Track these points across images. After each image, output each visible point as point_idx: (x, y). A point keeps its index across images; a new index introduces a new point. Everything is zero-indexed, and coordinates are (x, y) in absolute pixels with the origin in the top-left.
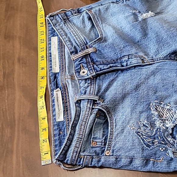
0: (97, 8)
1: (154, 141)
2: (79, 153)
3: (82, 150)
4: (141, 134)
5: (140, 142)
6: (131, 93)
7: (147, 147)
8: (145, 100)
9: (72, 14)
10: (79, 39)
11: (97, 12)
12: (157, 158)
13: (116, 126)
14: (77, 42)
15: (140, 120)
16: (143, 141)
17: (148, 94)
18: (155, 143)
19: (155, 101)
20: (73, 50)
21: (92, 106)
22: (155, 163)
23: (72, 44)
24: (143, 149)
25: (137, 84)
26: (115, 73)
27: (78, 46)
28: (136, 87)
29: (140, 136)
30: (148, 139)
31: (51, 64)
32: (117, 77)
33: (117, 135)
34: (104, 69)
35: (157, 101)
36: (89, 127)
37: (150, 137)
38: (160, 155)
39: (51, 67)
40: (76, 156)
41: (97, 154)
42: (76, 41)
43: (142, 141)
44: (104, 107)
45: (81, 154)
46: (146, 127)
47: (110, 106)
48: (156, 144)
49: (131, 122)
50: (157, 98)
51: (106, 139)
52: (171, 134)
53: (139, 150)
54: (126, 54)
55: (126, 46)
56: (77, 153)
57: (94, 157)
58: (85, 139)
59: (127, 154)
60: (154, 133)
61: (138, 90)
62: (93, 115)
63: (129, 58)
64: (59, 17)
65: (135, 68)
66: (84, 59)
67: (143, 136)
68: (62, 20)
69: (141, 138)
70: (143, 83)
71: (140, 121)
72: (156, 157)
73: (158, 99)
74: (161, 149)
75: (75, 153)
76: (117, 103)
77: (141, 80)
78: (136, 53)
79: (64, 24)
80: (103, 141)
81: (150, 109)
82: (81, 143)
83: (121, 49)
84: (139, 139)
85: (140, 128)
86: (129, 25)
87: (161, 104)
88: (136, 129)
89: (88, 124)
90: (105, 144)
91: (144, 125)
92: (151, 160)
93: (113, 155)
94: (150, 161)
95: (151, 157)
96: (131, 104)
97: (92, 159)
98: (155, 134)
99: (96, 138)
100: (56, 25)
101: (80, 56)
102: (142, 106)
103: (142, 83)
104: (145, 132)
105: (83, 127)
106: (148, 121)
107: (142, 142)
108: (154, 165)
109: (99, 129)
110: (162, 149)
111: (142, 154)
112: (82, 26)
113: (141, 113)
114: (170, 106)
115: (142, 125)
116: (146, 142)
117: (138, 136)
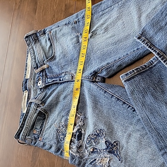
0: (55, 30)
2: (26, 136)
3: (27, 135)
4: (59, 131)
5: (57, 137)
7: (60, 141)
9: (40, 35)
10: (40, 57)
11: (54, 34)
13: (48, 123)
14: (39, 60)
16: (59, 136)
20: (35, 66)
21: (37, 108)
23: (35, 62)
24: (58, 142)
26: (57, 84)
27: (39, 63)
29: (58, 133)
31: (26, 72)
32: (57, 87)
33: (47, 129)
34: (50, 82)
36: (33, 122)
37: (63, 135)
39: (25, 75)
40: (23, 138)
41: (35, 139)
42: (38, 58)
44: (43, 109)
45: (26, 137)
46: (63, 127)
47: (47, 109)
49: (56, 122)
51: (41, 130)
53: (56, 142)
54: (64, 71)
55: (66, 65)
56: (24, 136)
57: (33, 140)
58: (30, 129)
59: (49, 143)
60: (66, 132)
62: (36, 114)
63: (65, 75)
64: (32, 38)
65: (68, 82)
66: (41, 73)
68: (33, 41)
69: (59, 134)
71: (61, 122)
75: (23, 136)
76: (52, 107)
78: (70, 71)
79: (35, 44)
80: (40, 131)
82: (27, 131)
83: (62, 67)
84: (57, 134)
85: (60, 127)
86: (72, 46)
88: (57, 127)
89: (32, 120)
90: (40, 134)
92: (61, 149)
93: (42, 141)
96: (59, 109)
97: (32, 141)
99: (36, 128)
100: (29, 45)
101: (39, 71)
102: (65, 112)
104: (62, 130)
105: (29, 121)
106: (65, 123)
108: (61, 153)
109: (39, 123)
111: (57, 144)
112: (45, 45)
113: (63, 116)
114: (81, 115)
115: (61, 125)
116: (60, 138)
117: (57, 133)
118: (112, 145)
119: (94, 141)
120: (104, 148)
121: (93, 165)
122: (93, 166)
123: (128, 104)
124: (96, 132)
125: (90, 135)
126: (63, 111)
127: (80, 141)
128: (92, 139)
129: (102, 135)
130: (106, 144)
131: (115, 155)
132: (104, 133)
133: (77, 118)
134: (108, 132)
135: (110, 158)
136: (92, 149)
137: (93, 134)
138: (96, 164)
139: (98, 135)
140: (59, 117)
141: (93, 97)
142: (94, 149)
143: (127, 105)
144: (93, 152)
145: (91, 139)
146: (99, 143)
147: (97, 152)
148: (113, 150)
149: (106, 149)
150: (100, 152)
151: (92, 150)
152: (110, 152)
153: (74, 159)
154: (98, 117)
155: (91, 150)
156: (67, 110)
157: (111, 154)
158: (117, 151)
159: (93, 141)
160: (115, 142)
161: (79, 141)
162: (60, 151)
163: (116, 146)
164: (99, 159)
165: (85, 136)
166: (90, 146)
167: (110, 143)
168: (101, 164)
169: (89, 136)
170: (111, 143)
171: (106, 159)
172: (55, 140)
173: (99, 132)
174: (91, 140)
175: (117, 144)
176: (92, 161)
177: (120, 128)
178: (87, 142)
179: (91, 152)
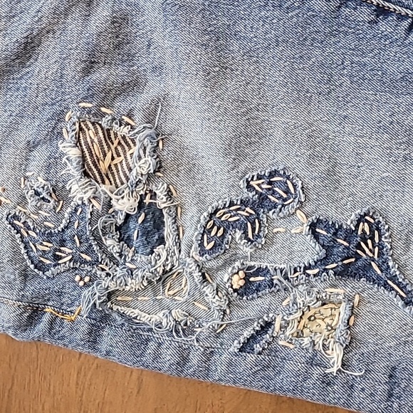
1: (60, 251)
4: (25, 223)
5: (17, 252)
6: (9, 71)
7: (36, 270)
8: (48, 100)
12: (64, 307)
15: (28, 174)
16: (25, 248)
17: (61, 77)
18: (61, 258)
19: (82, 105)
22: (58, 321)
24: (26, 276)
25: (27, 37)
28: (25, 48)
29: (19, 232)
30: (41, 244)
35: (90, 105)
37: (49, 236)
38: (74, 298)
43: (22, 246)
46: (44, 199)
48: (65, 263)
50: (90, 92)
52: (118, 228)
53: (12, 277)
60: (64, 221)
61: (32, 61)
67: (29, 232)
69: (22, 237)
70: (48, 32)
71: (26, 178)
72: (62, 304)
73: (92, 96)
74: (77, 278)
77: (40, 19)
81: (60, 134)
84: (14, 240)
85: (23, 201)
87: (104, 115)
88: (11, 205)
91: (37, 193)
92: (47, 310)
94: (45, 312)
95: (49, 300)
96: (5, 111)
98: (66, 227)
103: (44, 31)
104: (36, 217)
106: (47, 180)
107: (23, 251)
108: (51, 328)
110: (81, 279)
111: (22, 290)
113: (31, 146)
114: (133, 128)
115: (31, 192)
116: (34, 254)
117: (13, 232)
118: (349, 235)
119: (245, 232)
120: (309, 258)
121: (260, 353)
122: (261, 357)
123: (404, 11)
124: (249, 187)
125: (217, 210)
126: (26, 121)
127: (159, 249)
128: (233, 225)
129: (285, 200)
130: (316, 236)
131: (376, 281)
132: (295, 186)
133: (119, 143)
134: (315, 178)
135: (350, 300)
136: (241, 273)
137: (232, 204)
138: (273, 346)
139: (262, 202)
140: (12, 150)
141: (198, 19)
142: (249, 273)
143: (401, 17)
144: (247, 289)
145: (228, 226)
146: (271, 239)
147: (271, 284)
148: (358, 257)
149: (324, 261)
150: (285, 282)
151: (242, 283)
152: (344, 273)
153: (152, 345)
154: (244, 114)
155: (238, 282)
156: (48, 112)
157: (352, 283)
158: (385, 262)
159: (238, 234)
160: (361, 219)
161: (152, 252)
162: (46, 318)
163: (372, 238)
164: (291, 317)
165: (179, 223)
166: (227, 263)
167: (337, 230)
168: (306, 341)
169: (211, 215)
170: (341, 227)
171: (326, 311)
172: (9, 268)
173: (265, 186)
174: (225, 231)
175: (376, 227)
176: (247, 333)
177: (373, 142)
178: (208, 247)
179: (235, 291)
